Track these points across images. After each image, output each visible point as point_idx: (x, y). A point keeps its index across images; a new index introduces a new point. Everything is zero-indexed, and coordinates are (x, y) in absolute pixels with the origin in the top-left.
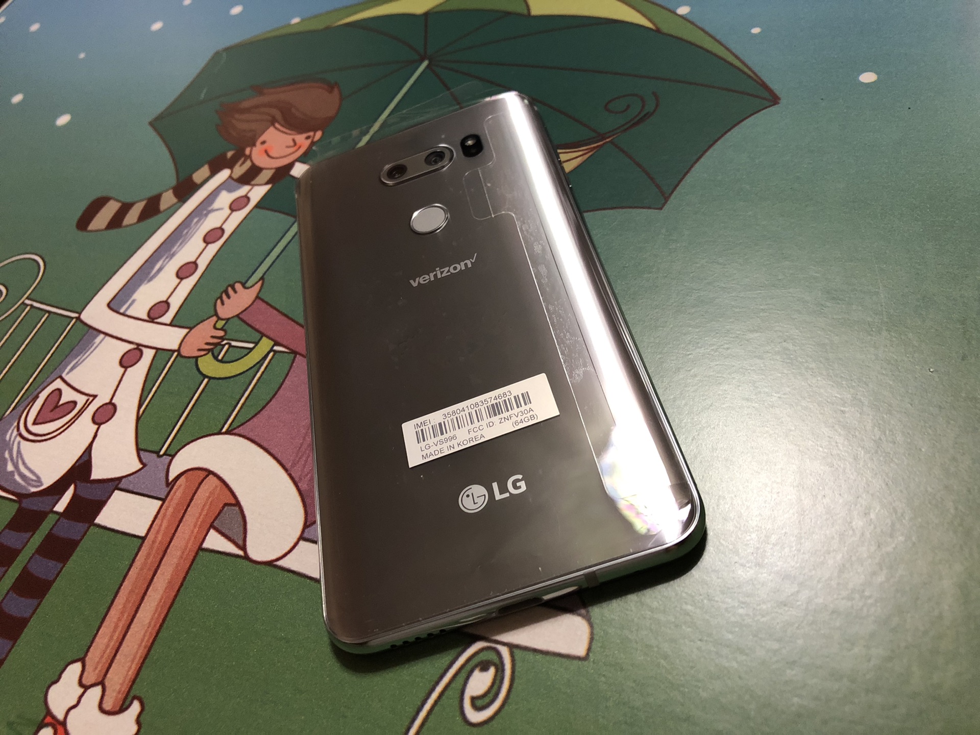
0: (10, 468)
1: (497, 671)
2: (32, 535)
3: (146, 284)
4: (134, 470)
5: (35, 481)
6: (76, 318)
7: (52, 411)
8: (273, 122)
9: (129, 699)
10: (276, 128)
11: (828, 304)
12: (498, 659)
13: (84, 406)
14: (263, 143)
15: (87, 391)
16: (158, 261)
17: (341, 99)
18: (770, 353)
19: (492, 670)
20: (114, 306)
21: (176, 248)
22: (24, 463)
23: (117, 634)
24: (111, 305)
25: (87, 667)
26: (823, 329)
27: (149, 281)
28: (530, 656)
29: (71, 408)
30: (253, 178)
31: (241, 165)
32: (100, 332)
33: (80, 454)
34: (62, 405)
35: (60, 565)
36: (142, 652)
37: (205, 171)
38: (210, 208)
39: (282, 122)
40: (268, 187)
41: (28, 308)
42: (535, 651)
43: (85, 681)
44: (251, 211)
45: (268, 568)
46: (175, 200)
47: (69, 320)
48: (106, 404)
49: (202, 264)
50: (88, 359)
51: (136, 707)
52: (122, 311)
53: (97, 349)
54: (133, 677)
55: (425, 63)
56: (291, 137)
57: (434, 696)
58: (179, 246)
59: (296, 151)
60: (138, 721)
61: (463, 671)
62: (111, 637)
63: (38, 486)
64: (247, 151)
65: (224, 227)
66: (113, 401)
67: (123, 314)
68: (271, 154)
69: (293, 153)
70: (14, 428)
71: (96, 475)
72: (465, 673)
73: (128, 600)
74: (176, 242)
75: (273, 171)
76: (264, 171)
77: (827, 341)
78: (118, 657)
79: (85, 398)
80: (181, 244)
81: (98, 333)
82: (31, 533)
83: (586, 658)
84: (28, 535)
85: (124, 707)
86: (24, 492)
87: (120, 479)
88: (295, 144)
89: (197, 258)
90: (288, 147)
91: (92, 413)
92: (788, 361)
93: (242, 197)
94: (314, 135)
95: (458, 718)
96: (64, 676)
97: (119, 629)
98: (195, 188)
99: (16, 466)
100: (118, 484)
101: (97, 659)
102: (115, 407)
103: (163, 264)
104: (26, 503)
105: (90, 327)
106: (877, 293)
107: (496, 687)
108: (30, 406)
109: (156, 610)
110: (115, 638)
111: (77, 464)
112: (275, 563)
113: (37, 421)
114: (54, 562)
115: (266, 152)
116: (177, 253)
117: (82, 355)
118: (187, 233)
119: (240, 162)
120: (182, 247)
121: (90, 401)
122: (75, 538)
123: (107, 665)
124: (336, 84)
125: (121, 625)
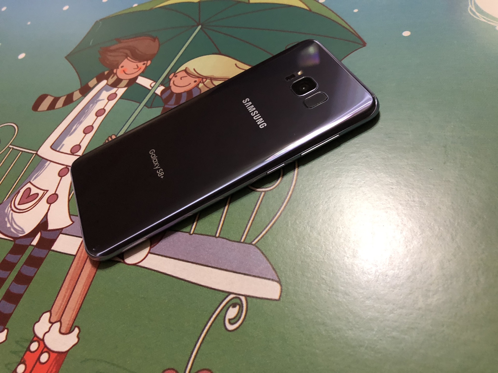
0: (8, 225)
1: (240, 307)
2: (22, 256)
3: (69, 136)
4: (68, 225)
5: (21, 231)
6: (35, 153)
7: (27, 198)
8: (126, 56)
9: (73, 327)
10: (128, 59)
11: (387, 140)
12: (240, 302)
13: (42, 195)
14: (122, 67)
15: (43, 189)
16: (74, 126)
17: (159, 45)
18: (360, 163)
19: (238, 307)
20: (54, 147)
21: (82, 119)
22: (15, 223)
23: (65, 299)
24: (52, 147)
25: (52, 315)
26: (384, 151)
27: (70, 135)
28: (254, 300)
29: (36, 197)
30: (118, 84)
31: (112, 78)
32: (48, 160)
33: (42, 218)
34: (31, 195)
35: (36, 269)
36: (78, 306)
37: (94, 81)
38: (98, 99)
39: (131, 57)
40: (125, 89)
41: (11, 149)
42: (257, 298)
43: (52, 321)
44: (118, 101)
45: (134, 267)
46: (80, 96)
47: (32, 155)
48: (53, 194)
49: (96, 126)
50: (43, 173)
51: (77, 331)
52: (58, 150)
53: (47, 168)
54: (74, 318)
55: (200, 27)
56: (136, 64)
57: (212, 319)
58: (84, 118)
59: (139, 70)
60: (78, 337)
61: (225, 308)
62: (63, 301)
63: (23, 234)
64: (115, 71)
65: (105, 108)
66: (56, 193)
67: (58, 151)
68: (126, 72)
69: (137, 71)
70: (9, 207)
71: (50, 227)
72: (226, 308)
73: (69, 284)
74: (82, 116)
75: (128, 81)
76: (124, 81)
77: (386, 157)
78: (67, 309)
79: (43, 192)
80: (84, 117)
81: (47, 161)
82: (21, 255)
83: (279, 300)
84: (19, 256)
85: (71, 330)
86: (16, 236)
87: (62, 229)
88: (138, 67)
89: (93, 124)
90: (134, 69)
91: (46, 199)
92: (368, 166)
93: (113, 94)
94: (147, 62)
95: (223, 328)
96: (42, 319)
97: (66, 297)
98: (90, 89)
99: (11, 224)
100: (61, 231)
101: (57, 311)
102: (57, 195)
103: (76, 127)
104: (17, 242)
105: (43, 158)
106: (408, 134)
107: (239, 314)
108: (16, 196)
109: (83, 288)
110: (65, 301)
111: (41, 223)
112: (138, 264)
113: (20, 203)
114: (33, 268)
115: (124, 71)
116: (83, 121)
117: (39, 171)
118: (87, 112)
119: (111, 77)
120: (86, 118)
121: (45, 193)
122: (42, 257)
123: (62, 313)
124: (156, 37)
125: (67, 295)
